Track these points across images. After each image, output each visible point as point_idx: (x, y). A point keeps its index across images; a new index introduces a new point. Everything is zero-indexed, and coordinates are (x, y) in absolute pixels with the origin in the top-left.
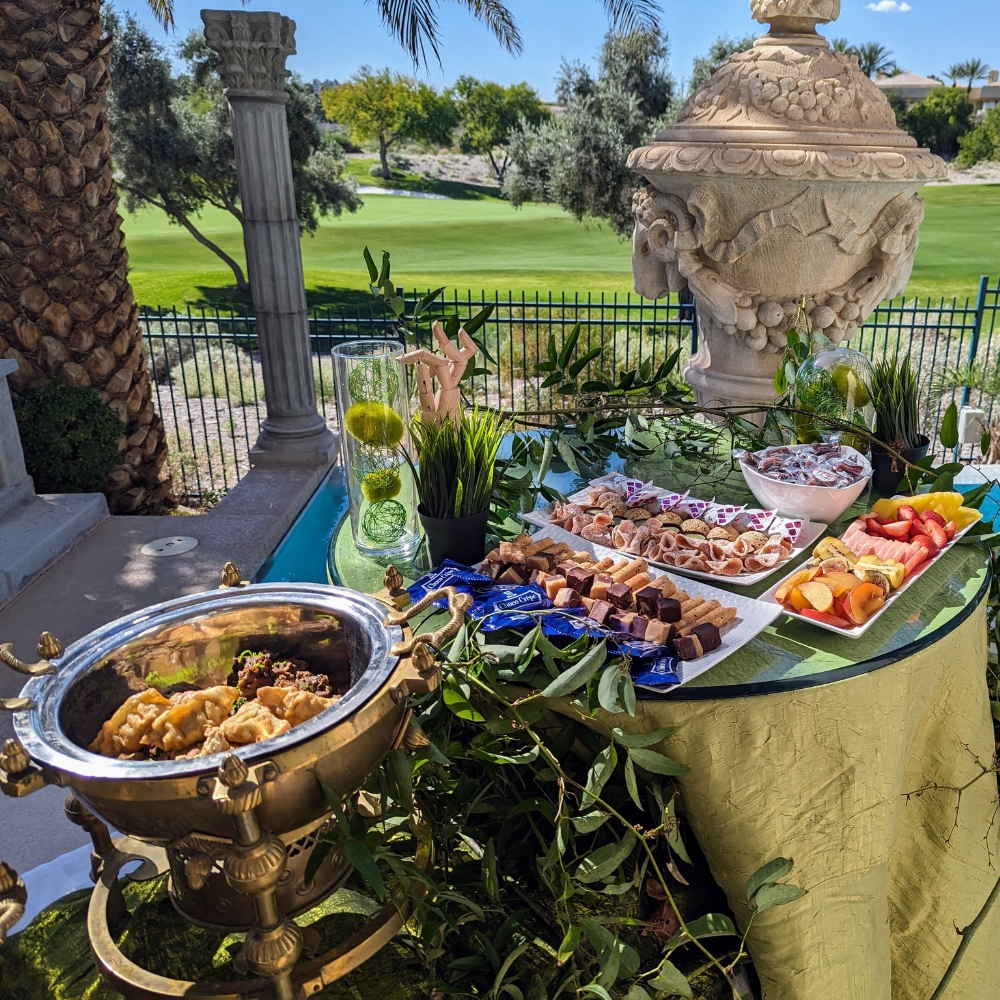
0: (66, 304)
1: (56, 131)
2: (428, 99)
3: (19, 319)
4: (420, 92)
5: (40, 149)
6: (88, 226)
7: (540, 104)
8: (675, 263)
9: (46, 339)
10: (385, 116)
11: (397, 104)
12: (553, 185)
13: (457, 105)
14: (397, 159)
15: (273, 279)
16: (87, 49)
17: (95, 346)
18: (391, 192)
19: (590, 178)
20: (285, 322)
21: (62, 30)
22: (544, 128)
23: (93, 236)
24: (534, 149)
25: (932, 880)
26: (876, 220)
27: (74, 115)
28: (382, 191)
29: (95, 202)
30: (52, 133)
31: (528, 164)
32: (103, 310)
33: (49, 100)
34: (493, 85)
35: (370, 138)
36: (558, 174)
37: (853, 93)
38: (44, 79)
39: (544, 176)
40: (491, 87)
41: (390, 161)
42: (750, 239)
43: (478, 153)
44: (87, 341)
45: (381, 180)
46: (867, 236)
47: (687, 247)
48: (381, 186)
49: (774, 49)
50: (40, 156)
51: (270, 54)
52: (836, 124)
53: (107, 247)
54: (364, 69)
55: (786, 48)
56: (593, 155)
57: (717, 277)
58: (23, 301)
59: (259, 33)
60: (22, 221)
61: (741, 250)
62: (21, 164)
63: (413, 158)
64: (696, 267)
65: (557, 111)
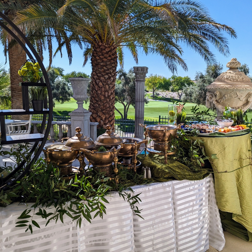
0: (105, 115)
1: (108, 86)
2: (165, 80)
3: (97, 117)
4: (163, 79)
5: (105, 89)
6: (110, 102)
7: (191, 81)
8: (213, 102)
9: (101, 120)
10: (154, 84)
11: (158, 81)
12: (193, 98)
13: (171, 81)
14: (156, 93)
15: (139, 112)
16: (114, 73)
17: (108, 122)
18: (154, 100)
19: (202, 96)
20: (140, 119)
21: (111, 71)
22: (191, 86)
23: (110, 104)
24: (189, 90)
25: (242, 173)
26: (246, 96)
27: (111, 84)
28: (152, 100)
29: (112, 98)
30: (107, 87)
31: (187, 94)
32: (110, 116)
33: (108, 81)
34: (180, 77)
35: (151, 89)
36: (194, 95)
37: (242, 77)
38: (108, 78)
39: (191, 96)
40: (179, 77)
41: (155, 94)
42: (225, 98)
43: (175, 92)
44: (107, 121)
45: (152, 98)
46: (245, 98)
47: (214, 100)
48: (152, 99)
49: (229, 71)
50: (105, 90)
51: (144, 73)
52: (239, 82)
53: (112, 106)
54: (151, 74)
55: (231, 71)
56: (203, 91)
57: (219, 104)
58: (99, 114)
59: (142, 70)
60: (101, 101)
61: (223, 100)
62: (102, 92)
63: (160, 93)
64: (216, 103)
65: (195, 82)
